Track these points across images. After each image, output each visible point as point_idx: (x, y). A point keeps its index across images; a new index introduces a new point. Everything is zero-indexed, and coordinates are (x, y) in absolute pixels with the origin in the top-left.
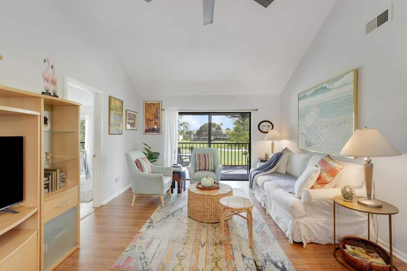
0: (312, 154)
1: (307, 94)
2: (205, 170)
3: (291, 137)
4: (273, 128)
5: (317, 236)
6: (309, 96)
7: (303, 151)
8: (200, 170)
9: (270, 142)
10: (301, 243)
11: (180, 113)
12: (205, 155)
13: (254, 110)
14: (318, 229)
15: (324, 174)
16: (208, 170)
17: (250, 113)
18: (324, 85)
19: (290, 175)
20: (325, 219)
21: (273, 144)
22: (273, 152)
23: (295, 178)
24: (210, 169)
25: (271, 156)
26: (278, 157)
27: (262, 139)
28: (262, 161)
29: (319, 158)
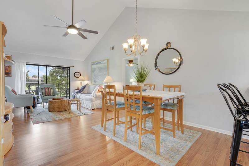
0: (96, 85)
1: (95, 63)
2: (49, 95)
3: (89, 80)
4: (80, 76)
5: (98, 106)
6: (95, 64)
7: (93, 84)
8: (46, 96)
9: (80, 82)
10: (94, 109)
11: (27, 64)
12: (48, 88)
13: (72, 67)
14: (98, 104)
15: (100, 89)
16: (51, 95)
17: (70, 68)
18: (100, 62)
19: (89, 93)
20: (100, 101)
21: (81, 83)
22: (81, 86)
23: (91, 94)
24: (52, 95)
25: (80, 88)
26: (84, 87)
27: (76, 80)
28: (76, 90)
29: (99, 86)
